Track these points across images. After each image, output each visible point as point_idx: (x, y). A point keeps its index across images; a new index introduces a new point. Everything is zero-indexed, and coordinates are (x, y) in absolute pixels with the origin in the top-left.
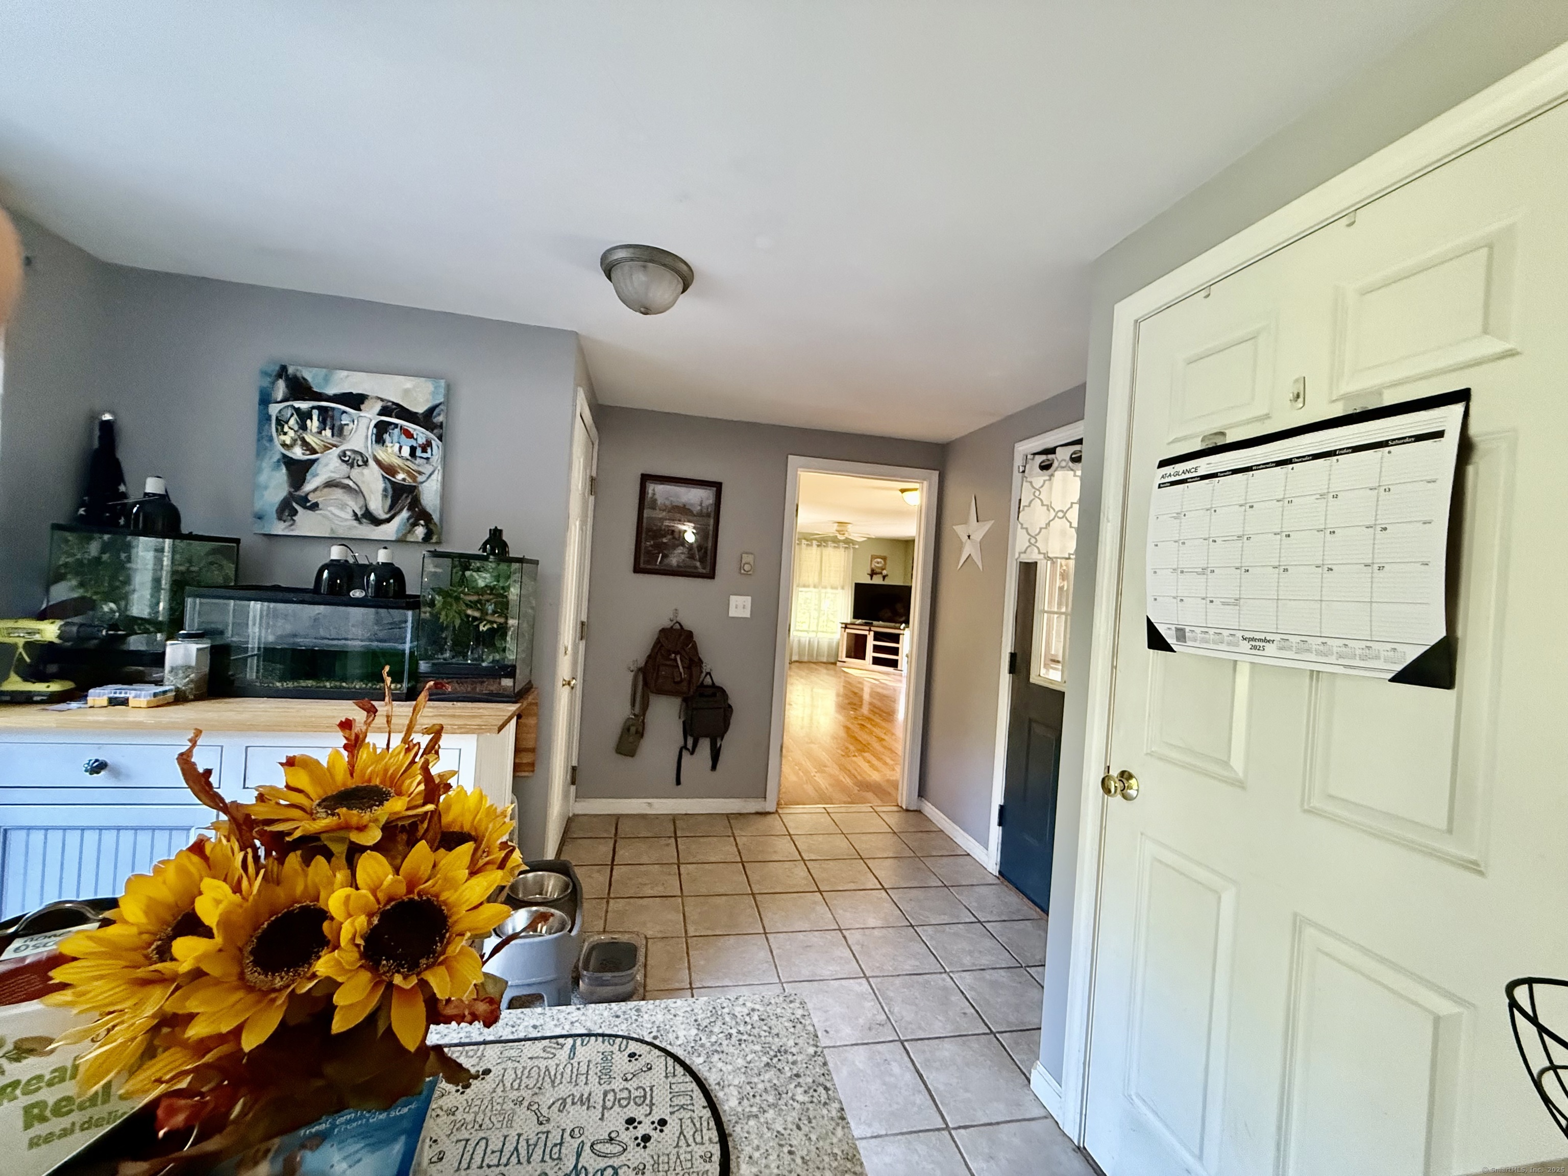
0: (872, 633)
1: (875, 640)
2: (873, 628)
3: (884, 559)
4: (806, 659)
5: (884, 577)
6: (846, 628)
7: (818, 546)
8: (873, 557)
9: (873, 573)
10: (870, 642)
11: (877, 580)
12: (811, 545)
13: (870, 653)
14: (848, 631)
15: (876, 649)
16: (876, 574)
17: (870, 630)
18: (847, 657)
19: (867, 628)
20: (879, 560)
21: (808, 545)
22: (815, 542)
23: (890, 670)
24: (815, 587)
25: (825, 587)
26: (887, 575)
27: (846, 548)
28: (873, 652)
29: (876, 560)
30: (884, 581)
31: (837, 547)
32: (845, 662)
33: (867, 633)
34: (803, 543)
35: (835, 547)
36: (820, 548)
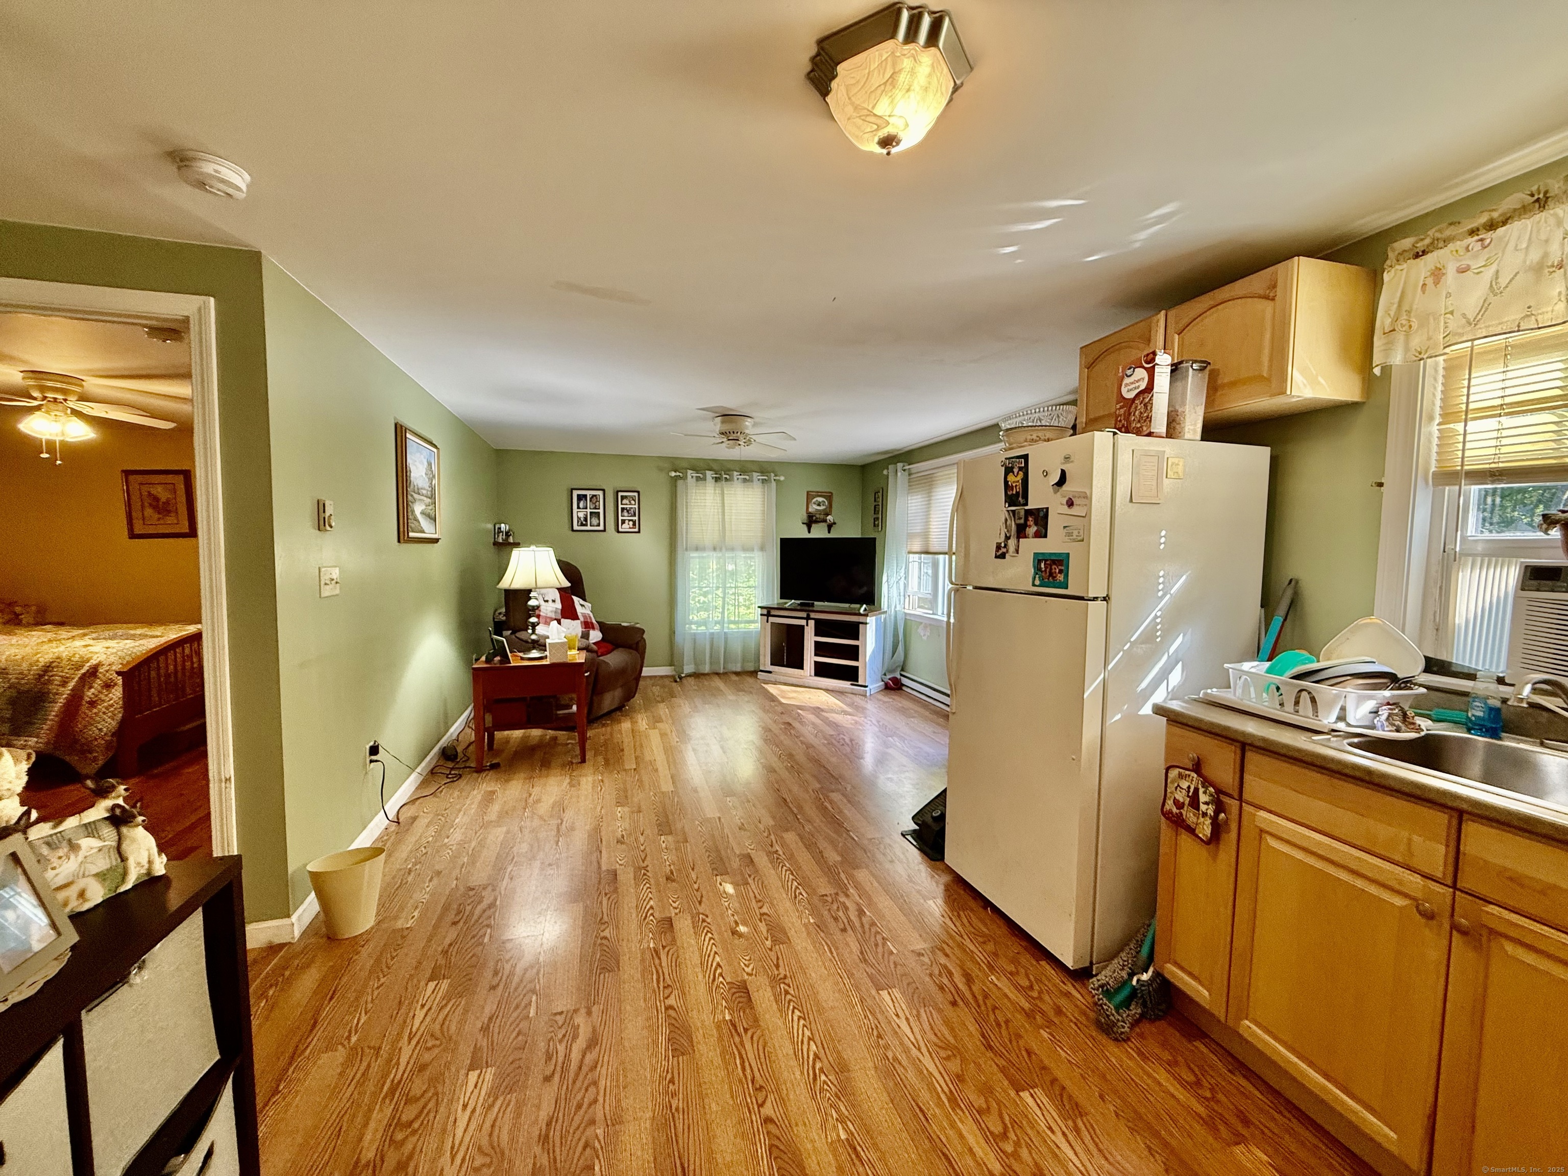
0: (812, 623)
1: (816, 635)
2: (813, 615)
3: (829, 497)
4: (707, 669)
5: (830, 527)
6: (768, 615)
7: (717, 480)
8: (810, 496)
9: (811, 521)
10: (810, 639)
11: (818, 532)
12: (704, 479)
13: (810, 658)
14: (771, 619)
15: (820, 649)
16: (816, 522)
17: (808, 618)
18: (772, 664)
19: (804, 615)
20: (820, 499)
21: (698, 479)
22: (709, 474)
23: (845, 685)
24: (715, 549)
25: (732, 549)
26: (835, 523)
27: (764, 481)
28: (816, 655)
29: (814, 500)
30: (829, 532)
31: (748, 481)
32: (770, 672)
33: (803, 622)
34: (689, 477)
35: (745, 480)
36: (719, 484)
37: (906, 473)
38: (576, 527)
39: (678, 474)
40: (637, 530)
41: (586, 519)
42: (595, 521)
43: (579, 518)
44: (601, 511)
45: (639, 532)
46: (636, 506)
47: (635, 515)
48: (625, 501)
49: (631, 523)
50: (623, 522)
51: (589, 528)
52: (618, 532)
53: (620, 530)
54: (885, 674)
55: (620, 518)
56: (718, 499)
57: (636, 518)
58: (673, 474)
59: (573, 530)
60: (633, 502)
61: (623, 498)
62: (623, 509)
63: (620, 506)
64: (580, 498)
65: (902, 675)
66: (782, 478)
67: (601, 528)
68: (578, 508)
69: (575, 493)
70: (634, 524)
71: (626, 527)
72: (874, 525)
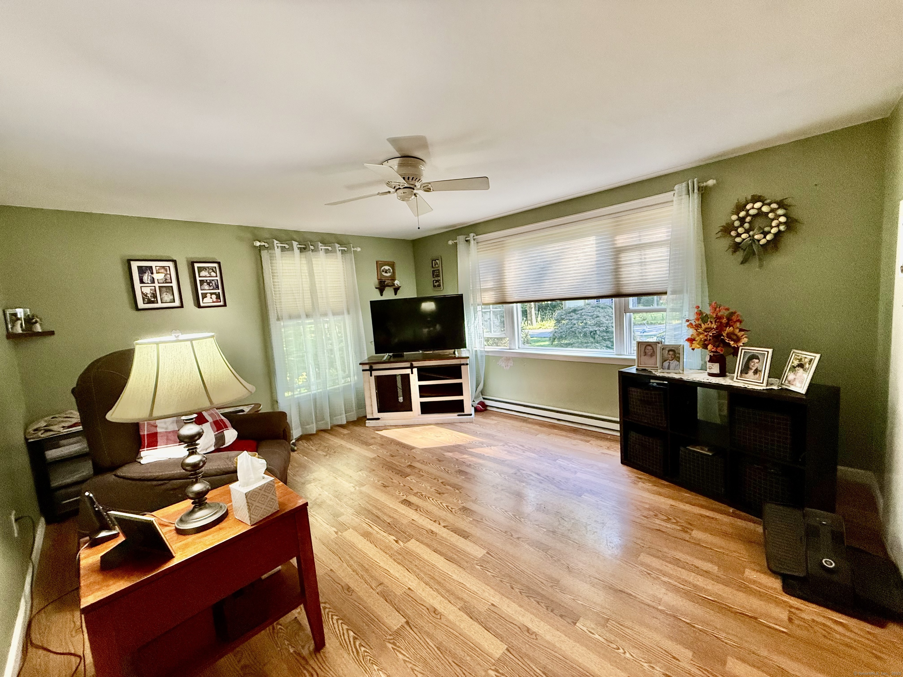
0: (415, 370)
1: (420, 380)
2: (415, 364)
3: (392, 265)
5: (396, 290)
6: (371, 370)
7: (303, 250)
8: (379, 265)
9: (382, 287)
10: (415, 383)
11: (389, 295)
12: (291, 249)
13: (416, 399)
14: (375, 373)
15: (424, 391)
16: (387, 286)
17: (412, 367)
18: (380, 411)
19: (408, 364)
20: (387, 268)
21: (283, 249)
22: (295, 244)
23: (453, 417)
24: (307, 316)
25: (325, 315)
26: (400, 287)
27: (343, 252)
28: (421, 396)
29: (383, 268)
30: (396, 294)
31: (331, 252)
32: (378, 419)
33: (408, 371)
34: (276, 247)
35: (327, 251)
36: (303, 255)
37: (475, 242)
38: (141, 305)
39: (263, 244)
40: (222, 303)
41: (155, 296)
42: (167, 297)
43: (144, 295)
44: (174, 284)
45: (225, 305)
46: (218, 278)
47: (217, 287)
48: (203, 273)
49: (214, 297)
50: (204, 296)
51: (160, 305)
52: (199, 306)
53: (202, 304)
54: (474, 401)
55: (200, 292)
56: (305, 268)
57: (220, 291)
58: (258, 244)
59: (137, 309)
60: (213, 274)
61: (200, 269)
62: (202, 282)
63: (198, 279)
64: (142, 270)
65: (484, 399)
66: (359, 249)
67: (177, 303)
68: (142, 281)
69: (135, 265)
70: (218, 297)
71: (208, 301)
72: (434, 286)
